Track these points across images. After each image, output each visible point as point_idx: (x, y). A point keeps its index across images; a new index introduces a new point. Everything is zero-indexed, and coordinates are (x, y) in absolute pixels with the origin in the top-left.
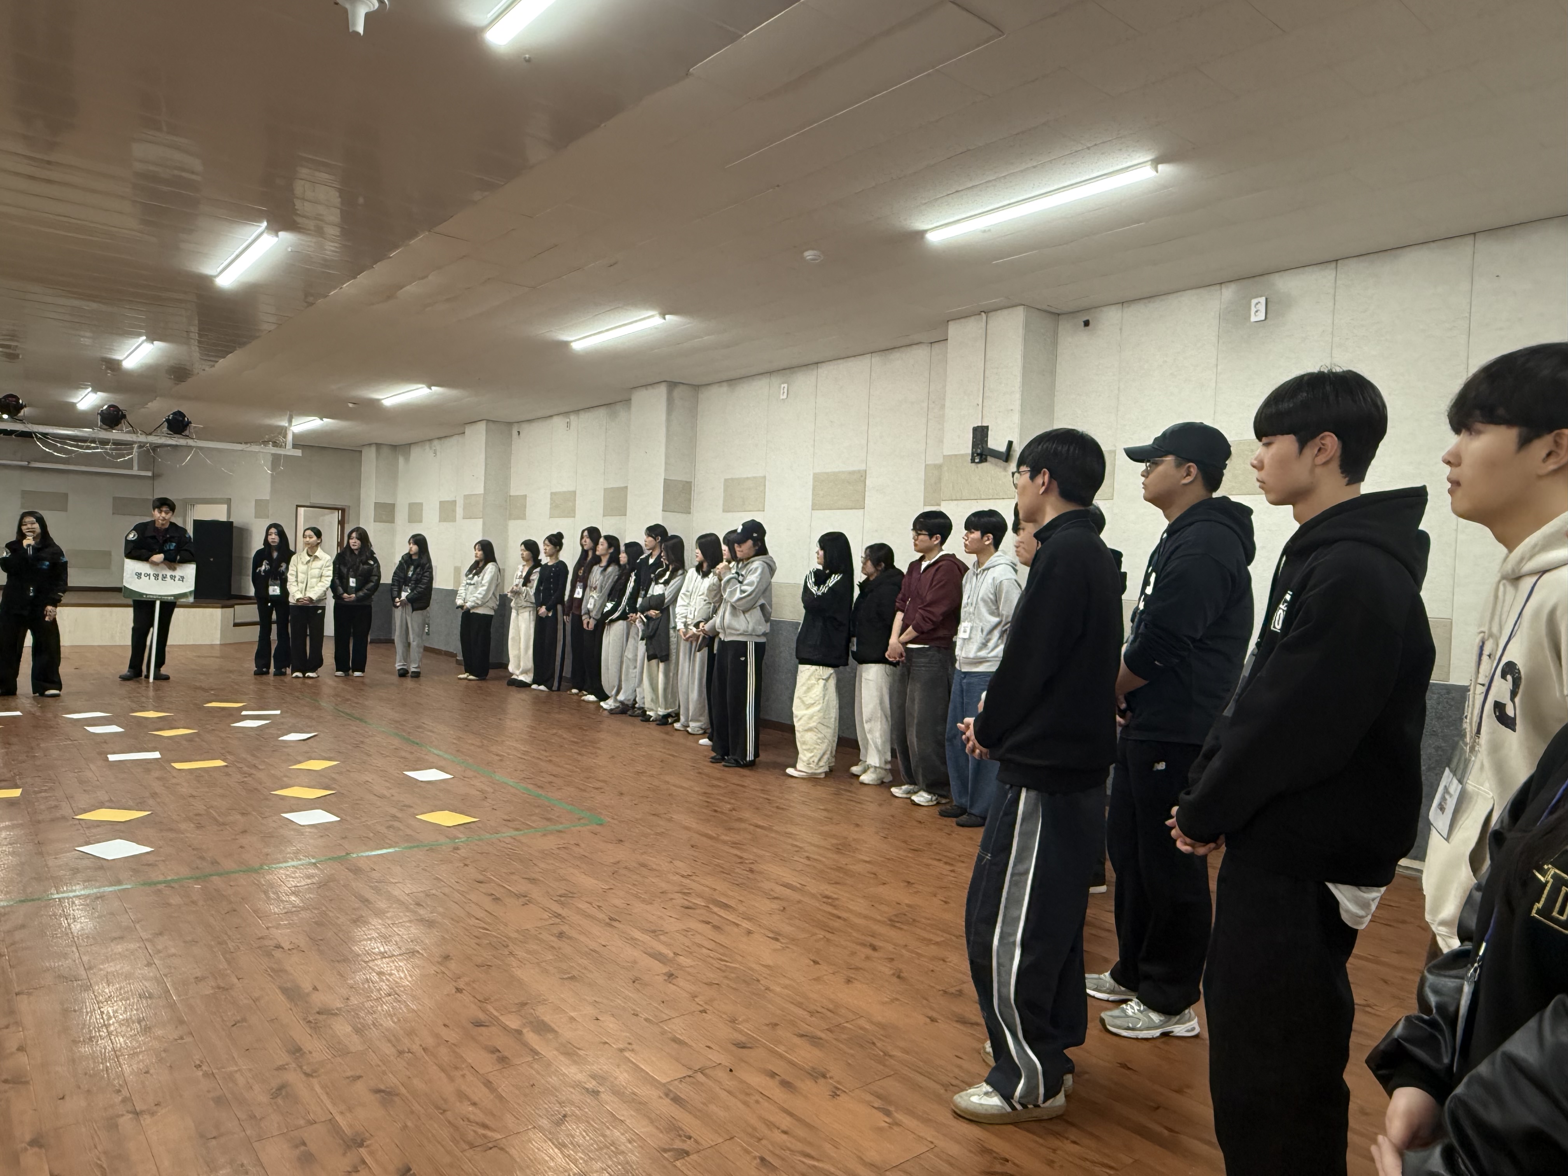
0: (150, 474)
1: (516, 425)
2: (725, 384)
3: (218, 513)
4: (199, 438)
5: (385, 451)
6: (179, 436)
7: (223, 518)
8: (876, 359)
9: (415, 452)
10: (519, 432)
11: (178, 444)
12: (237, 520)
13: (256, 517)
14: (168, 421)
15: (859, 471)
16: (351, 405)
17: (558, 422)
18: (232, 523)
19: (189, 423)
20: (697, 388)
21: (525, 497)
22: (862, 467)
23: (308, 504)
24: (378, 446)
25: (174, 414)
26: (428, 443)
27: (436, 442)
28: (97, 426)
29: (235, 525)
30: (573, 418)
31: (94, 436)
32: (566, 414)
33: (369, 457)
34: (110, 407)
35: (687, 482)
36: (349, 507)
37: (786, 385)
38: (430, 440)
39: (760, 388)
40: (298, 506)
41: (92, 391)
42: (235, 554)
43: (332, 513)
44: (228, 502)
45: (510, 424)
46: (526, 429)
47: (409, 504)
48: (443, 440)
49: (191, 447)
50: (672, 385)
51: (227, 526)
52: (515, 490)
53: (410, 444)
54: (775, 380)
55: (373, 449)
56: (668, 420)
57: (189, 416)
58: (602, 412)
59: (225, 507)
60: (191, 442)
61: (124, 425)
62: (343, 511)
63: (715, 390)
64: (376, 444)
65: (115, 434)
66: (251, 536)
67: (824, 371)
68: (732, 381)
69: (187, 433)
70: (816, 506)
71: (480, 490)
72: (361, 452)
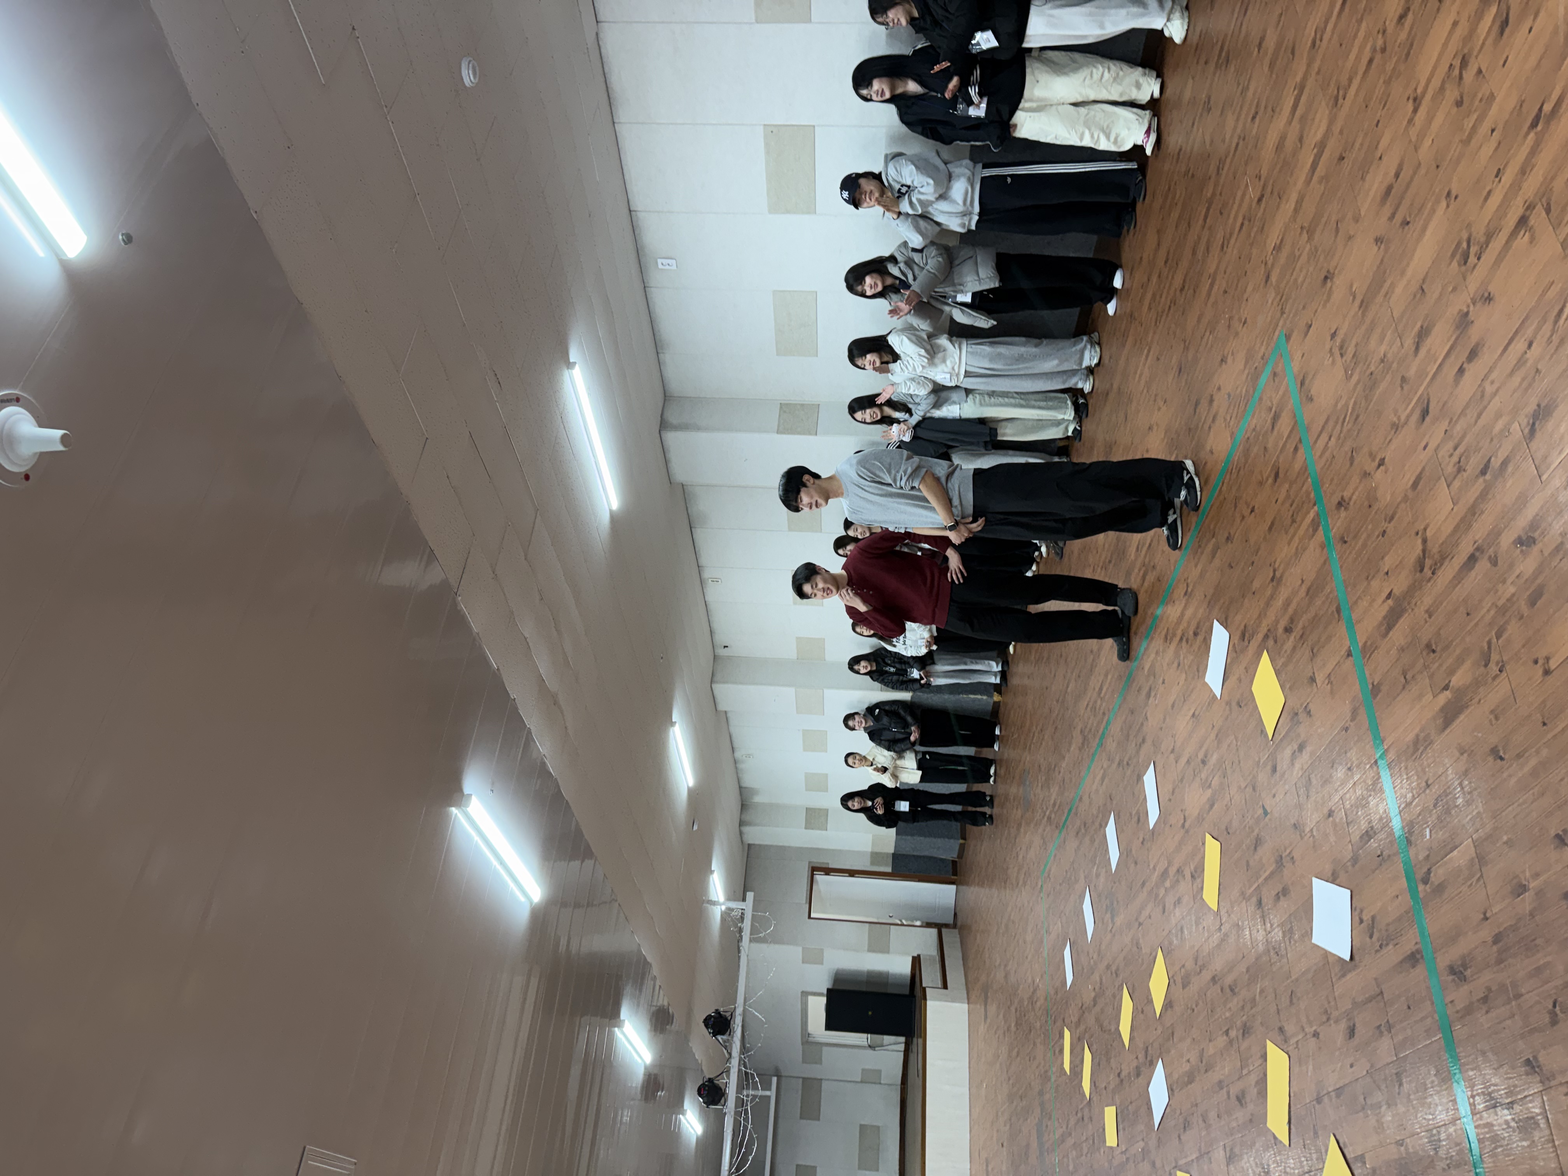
0: (775, 1079)
1: (716, 651)
2: (661, 356)
3: (818, 1007)
4: (734, 1001)
5: (747, 817)
6: (732, 1022)
7: (823, 1000)
8: (623, 115)
9: (749, 781)
10: (725, 647)
11: (740, 1025)
12: (824, 984)
13: (822, 964)
14: (715, 1035)
15: (766, 137)
16: (695, 828)
17: (713, 593)
18: (828, 990)
19: (717, 1012)
20: (667, 397)
21: (799, 640)
22: (761, 130)
23: (807, 906)
24: (742, 823)
25: (707, 1026)
26: (740, 766)
27: (738, 755)
28: (722, 1110)
29: (830, 987)
30: (706, 575)
31: (733, 1113)
32: (702, 582)
33: (756, 835)
34: (700, 1094)
35: (781, 407)
36: (810, 863)
37: (660, 261)
38: (735, 762)
39: (663, 300)
40: (809, 917)
41: (683, 1114)
42: (864, 989)
43: (817, 882)
44: (805, 994)
45: (715, 658)
46: (720, 639)
47: (807, 790)
48: (736, 745)
49: (744, 1010)
50: (664, 425)
51: (832, 994)
52: (790, 652)
53: (740, 787)
54: (655, 279)
55: (745, 829)
56: (706, 429)
57: (711, 1011)
58: (699, 533)
59: (811, 999)
60: (739, 1011)
61: (720, 1082)
62: (814, 870)
63: (670, 372)
64: (740, 825)
65: (731, 1092)
66: (843, 970)
67: (638, 203)
68: (658, 345)
69: (728, 1015)
70: (810, 209)
71: (791, 691)
72: (749, 845)
